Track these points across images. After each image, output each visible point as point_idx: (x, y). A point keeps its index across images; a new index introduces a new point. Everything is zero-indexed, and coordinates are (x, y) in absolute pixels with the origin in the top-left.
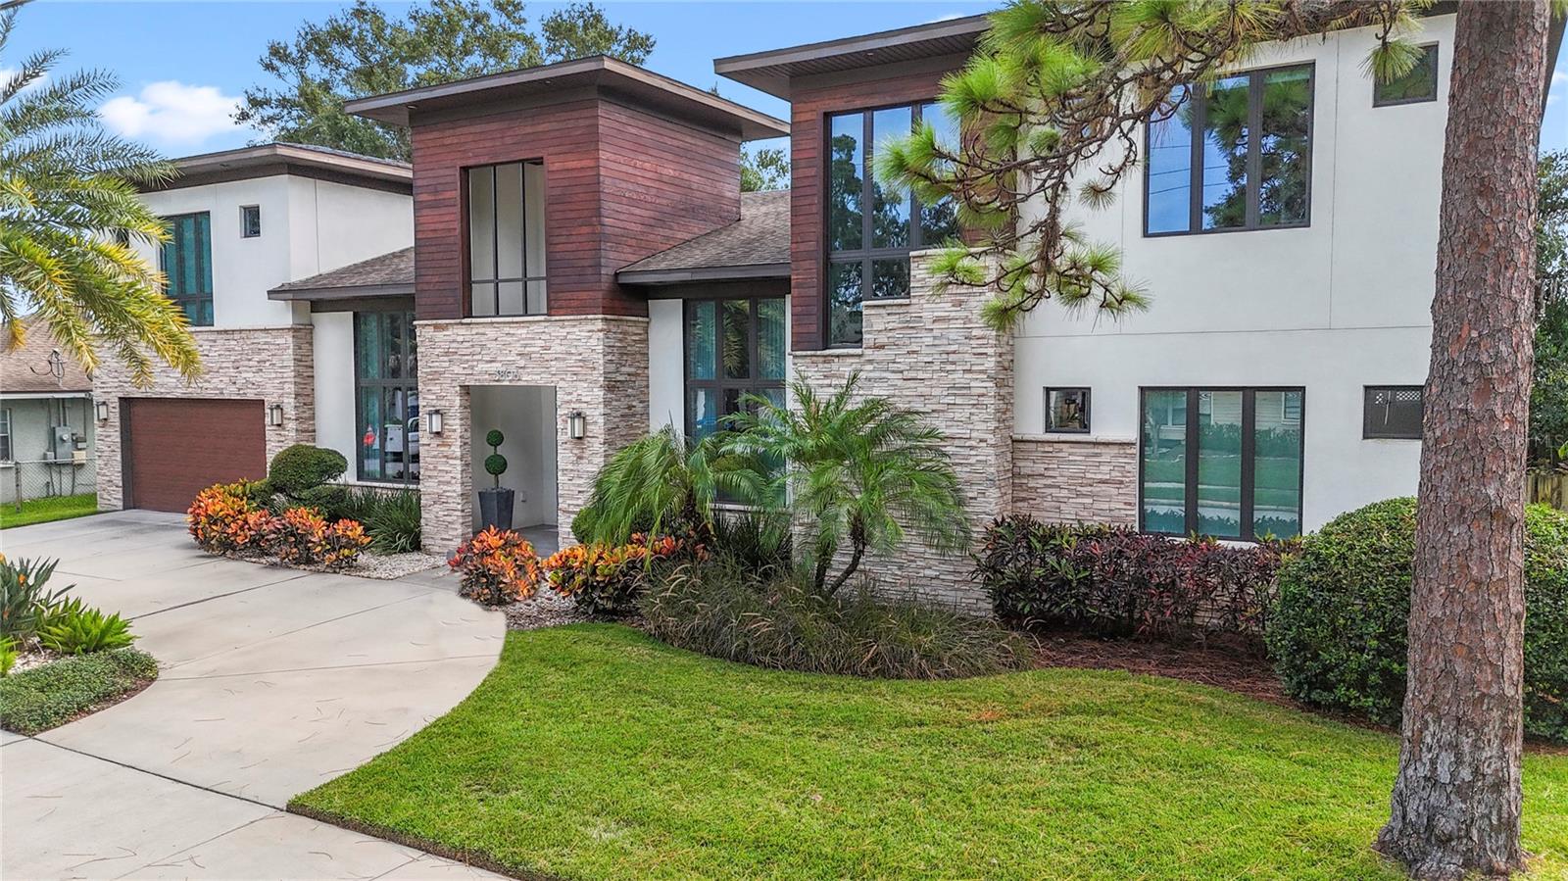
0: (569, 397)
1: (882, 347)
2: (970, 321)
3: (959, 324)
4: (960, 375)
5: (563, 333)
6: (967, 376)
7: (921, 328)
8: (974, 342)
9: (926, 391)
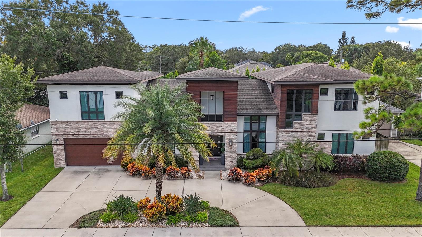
0: (229, 137)
1: (297, 129)
2: (313, 125)
3: (311, 125)
4: (311, 133)
5: (228, 125)
6: (312, 133)
7: (304, 126)
8: (313, 128)
9: (305, 136)
